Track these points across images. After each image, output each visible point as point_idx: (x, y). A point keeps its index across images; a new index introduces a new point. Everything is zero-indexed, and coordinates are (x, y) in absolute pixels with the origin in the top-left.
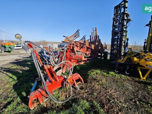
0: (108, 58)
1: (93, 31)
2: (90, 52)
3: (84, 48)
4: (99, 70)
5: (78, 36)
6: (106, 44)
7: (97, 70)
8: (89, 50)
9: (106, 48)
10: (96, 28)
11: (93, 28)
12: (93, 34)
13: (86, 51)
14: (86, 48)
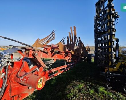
0: (93, 60)
1: (71, 31)
2: (70, 57)
3: (61, 53)
4: (83, 83)
5: (53, 38)
6: (89, 46)
7: (79, 82)
8: (70, 54)
9: (89, 50)
10: (75, 27)
11: (71, 28)
12: (71, 34)
13: (64, 57)
14: (65, 53)
